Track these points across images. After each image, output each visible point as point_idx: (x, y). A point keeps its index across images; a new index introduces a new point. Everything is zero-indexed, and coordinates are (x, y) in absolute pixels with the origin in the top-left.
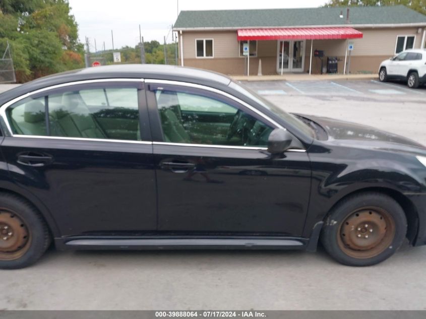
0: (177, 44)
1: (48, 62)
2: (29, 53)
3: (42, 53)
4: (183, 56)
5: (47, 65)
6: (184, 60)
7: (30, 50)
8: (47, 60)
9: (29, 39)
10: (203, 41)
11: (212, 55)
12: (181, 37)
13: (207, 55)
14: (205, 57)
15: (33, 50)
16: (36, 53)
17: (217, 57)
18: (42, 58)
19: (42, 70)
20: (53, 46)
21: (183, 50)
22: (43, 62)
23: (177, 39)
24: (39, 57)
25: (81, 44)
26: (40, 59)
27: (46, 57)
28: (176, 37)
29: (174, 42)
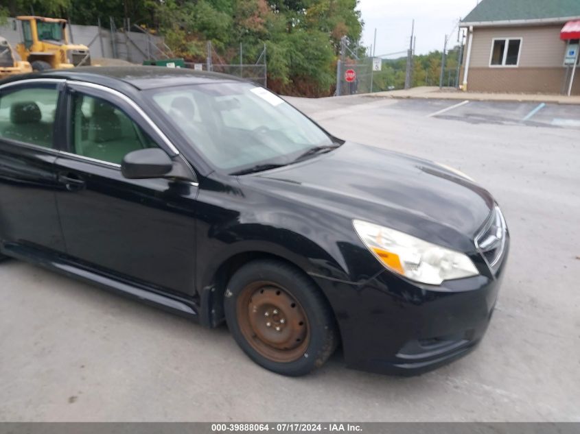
0: (463, 46)
1: (312, 70)
2: (291, 57)
3: (307, 58)
4: (470, 64)
5: (311, 72)
6: (469, 69)
7: (294, 55)
8: (311, 67)
9: (295, 42)
10: (504, 41)
11: (515, 63)
12: (471, 36)
13: (508, 62)
14: (504, 65)
15: (297, 55)
16: (300, 58)
17: (523, 65)
18: (306, 65)
19: (304, 80)
20: (321, 50)
21: (471, 56)
22: (306, 70)
23: (465, 39)
24: (301, 63)
25: (362, 48)
26: (302, 66)
27: (310, 63)
28: (464, 36)
29: (459, 44)
